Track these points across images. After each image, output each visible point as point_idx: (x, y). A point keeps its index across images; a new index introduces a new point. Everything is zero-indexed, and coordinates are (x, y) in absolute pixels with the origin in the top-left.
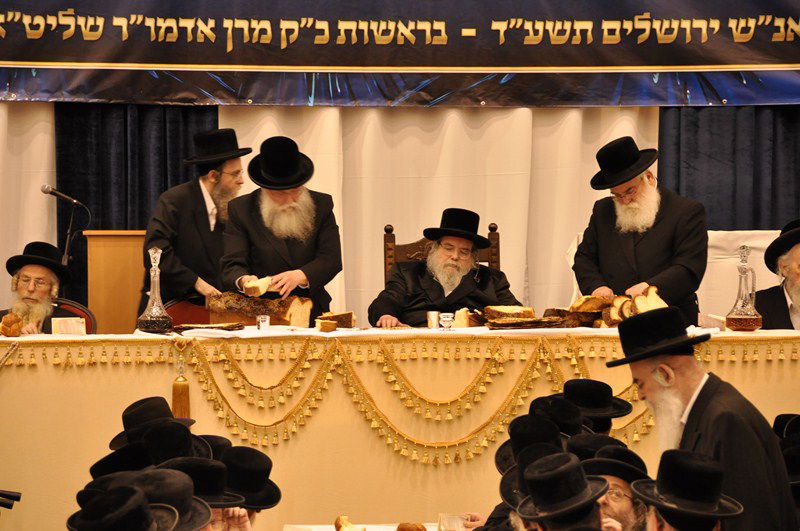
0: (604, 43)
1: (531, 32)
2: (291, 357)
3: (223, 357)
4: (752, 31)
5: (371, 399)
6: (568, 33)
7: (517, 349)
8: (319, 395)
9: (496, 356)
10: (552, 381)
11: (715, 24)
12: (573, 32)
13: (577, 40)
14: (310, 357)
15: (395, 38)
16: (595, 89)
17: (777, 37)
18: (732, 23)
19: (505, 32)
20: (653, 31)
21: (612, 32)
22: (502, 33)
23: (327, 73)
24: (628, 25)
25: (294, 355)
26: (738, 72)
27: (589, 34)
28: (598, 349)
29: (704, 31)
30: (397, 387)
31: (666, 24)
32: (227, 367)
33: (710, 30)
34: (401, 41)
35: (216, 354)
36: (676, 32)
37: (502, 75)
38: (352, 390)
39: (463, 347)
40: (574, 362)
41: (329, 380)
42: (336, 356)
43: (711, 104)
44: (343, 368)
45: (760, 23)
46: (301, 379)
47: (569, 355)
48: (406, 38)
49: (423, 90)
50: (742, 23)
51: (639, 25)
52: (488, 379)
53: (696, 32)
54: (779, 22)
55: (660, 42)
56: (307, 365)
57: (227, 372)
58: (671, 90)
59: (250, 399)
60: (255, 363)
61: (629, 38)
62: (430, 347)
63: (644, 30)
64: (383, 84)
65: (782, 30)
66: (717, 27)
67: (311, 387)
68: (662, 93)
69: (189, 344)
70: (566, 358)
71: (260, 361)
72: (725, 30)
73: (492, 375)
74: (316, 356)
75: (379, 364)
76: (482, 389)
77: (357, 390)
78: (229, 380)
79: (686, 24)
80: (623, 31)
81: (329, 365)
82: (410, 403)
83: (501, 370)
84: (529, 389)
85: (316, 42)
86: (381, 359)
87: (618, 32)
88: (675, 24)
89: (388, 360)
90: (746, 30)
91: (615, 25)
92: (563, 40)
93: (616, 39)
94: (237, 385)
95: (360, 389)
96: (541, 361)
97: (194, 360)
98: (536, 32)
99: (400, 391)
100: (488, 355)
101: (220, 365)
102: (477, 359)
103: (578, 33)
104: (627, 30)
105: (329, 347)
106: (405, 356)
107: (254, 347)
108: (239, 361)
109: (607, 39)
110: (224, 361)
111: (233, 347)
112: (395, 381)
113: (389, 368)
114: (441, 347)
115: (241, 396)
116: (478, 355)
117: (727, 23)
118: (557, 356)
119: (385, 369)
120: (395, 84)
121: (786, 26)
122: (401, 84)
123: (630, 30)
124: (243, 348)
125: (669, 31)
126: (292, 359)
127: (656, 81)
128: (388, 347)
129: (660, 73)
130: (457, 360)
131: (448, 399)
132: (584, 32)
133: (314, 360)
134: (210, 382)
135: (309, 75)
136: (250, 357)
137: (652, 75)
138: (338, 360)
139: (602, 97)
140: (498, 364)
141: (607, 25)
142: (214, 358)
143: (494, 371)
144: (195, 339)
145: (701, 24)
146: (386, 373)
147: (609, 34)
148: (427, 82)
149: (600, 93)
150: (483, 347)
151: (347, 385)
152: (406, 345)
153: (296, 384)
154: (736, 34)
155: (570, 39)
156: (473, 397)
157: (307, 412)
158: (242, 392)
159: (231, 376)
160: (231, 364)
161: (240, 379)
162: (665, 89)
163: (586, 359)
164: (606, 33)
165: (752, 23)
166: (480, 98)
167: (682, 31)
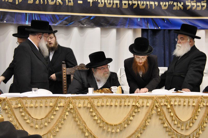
0: (123, 7)
1: (100, 3)
2: (50, 105)
3: (19, 105)
4: (167, 6)
5: (85, 124)
6: (112, 4)
7: (145, 101)
8: (62, 122)
9: (137, 104)
10: (160, 115)
11: (156, 3)
12: (113, 3)
13: (115, 6)
14: (59, 105)
15: (56, 3)
16: (121, 22)
17: (175, 8)
18: (161, 3)
19: (92, 3)
20: (138, 4)
21: (125, 4)
22: (91, 3)
23: (32, 14)
24: (130, 2)
25: (51, 104)
26: (164, 19)
27: (118, 4)
28: (178, 101)
29: (153, 5)
30: (96, 118)
31: (142, 3)
32: (21, 110)
33: (155, 5)
34: (58, 4)
35: (17, 104)
36: (145, 5)
37: (91, 16)
38: (77, 119)
39: (123, 100)
40: (169, 106)
41: (67, 115)
42: (70, 105)
43: (155, 28)
44: (73, 110)
45: (170, 4)
46: (55, 115)
47: (167, 104)
48: (59, 3)
49: (65, 20)
50: (164, 3)
51: (134, 2)
52: (134, 114)
53: (151, 5)
54: (175, 4)
55: (140, 8)
56: (57, 109)
57: (22, 112)
58: (144, 23)
59: (32, 124)
60: (34, 108)
61: (131, 6)
62: (109, 100)
63: (135, 4)
64: (52, 18)
65: (176, 6)
66: (157, 5)
67: (59, 118)
68: (141, 25)
69: (4, 100)
70: (165, 105)
71: (36, 107)
72: (159, 5)
73: (135, 112)
74: (62, 104)
75: (88, 108)
76: (131, 118)
77: (79, 119)
78: (22, 116)
79: (148, 3)
80: (129, 4)
81: (67, 109)
82: (101, 125)
83: (139, 110)
84: (150, 118)
85: (28, 3)
86: (89, 106)
87: (127, 4)
88: (145, 3)
89: (92, 106)
90: (165, 5)
91: (127, 2)
92: (110, 6)
93: (126, 7)
94: (26, 118)
95: (80, 119)
96: (156, 106)
97: (6, 107)
98: (102, 3)
99: (97, 120)
100: (134, 104)
101: (18, 110)
102: (129, 105)
103: (115, 4)
104: (130, 4)
105: (67, 100)
106: (99, 104)
107: (34, 101)
108: (27, 107)
109: (124, 7)
110: (20, 107)
111: (24, 101)
112: (95, 116)
113: (93, 109)
114: (114, 100)
115: (28, 123)
116: (129, 104)
117: (160, 3)
118: (162, 104)
119: (91, 110)
120: (56, 18)
121: (177, 5)
122: (58, 18)
123: (131, 4)
124: (29, 101)
125: (143, 5)
126: (51, 106)
127: (139, 20)
128: (92, 100)
129: (140, 18)
130: (121, 106)
131: (117, 123)
132: (117, 4)
133: (61, 106)
134: (13, 117)
135: (26, 14)
136: (32, 105)
137: (138, 18)
138: (71, 106)
139: (123, 25)
140: (138, 107)
141: (124, 2)
142: (16, 106)
143: (136, 110)
144: (6, 98)
145: (152, 3)
146: (92, 112)
147: (124, 5)
148: (67, 18)
149: (122, 23)
150: (131, 100)
151: (75, 118)
152: (100, 100)
153: (52, 117)
154: (163, 7)
155: (112, 6)
156: (128, 122)
157: (58, 130)
158: (28, 121)
159: (23, 114)
160: (23, 109)
161: (27, 115)
162: (142, 23)
163: (173, 105)
164: (123, 4)
165: (167, 3)
166: (84, 24)
167: (147, 5)
